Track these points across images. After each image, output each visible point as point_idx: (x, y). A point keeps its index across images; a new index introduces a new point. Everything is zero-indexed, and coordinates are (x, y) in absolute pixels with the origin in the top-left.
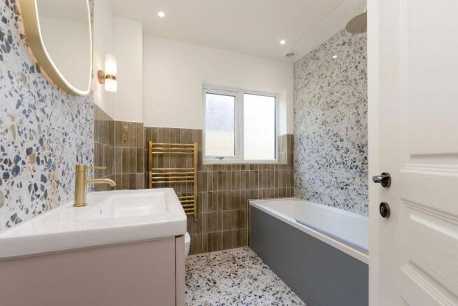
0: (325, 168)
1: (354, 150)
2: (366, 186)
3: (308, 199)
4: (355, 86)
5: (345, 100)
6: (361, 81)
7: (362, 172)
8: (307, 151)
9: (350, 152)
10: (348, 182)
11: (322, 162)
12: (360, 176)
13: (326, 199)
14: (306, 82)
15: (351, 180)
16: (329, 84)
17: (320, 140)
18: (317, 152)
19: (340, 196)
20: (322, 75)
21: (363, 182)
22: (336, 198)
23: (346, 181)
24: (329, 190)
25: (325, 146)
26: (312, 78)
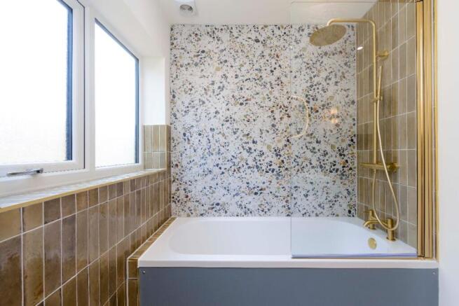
0: (231, 173)
1: (270, 154)
2: (283, 188)
3: (202, 215)
4: (270, 89)
5: (259, 101)
6: (278, 87)
7: (279, 175)
8: (200, 152)
9: (329, 155)
10: (264, 186)
11: (225, 166)
12: (277, 179)
13: (233, 208)
14: (197, 60)
15: (267, 184)
16: (237, 76)
17: (222, 140)
18: (219, 153)
19: (253, 202)
20: (226, 61)
21: (280, 185)
22: (247, 206)
23: (261, 186)
24: (237, 198)
25: (231, 147)
26: (207, 59)
